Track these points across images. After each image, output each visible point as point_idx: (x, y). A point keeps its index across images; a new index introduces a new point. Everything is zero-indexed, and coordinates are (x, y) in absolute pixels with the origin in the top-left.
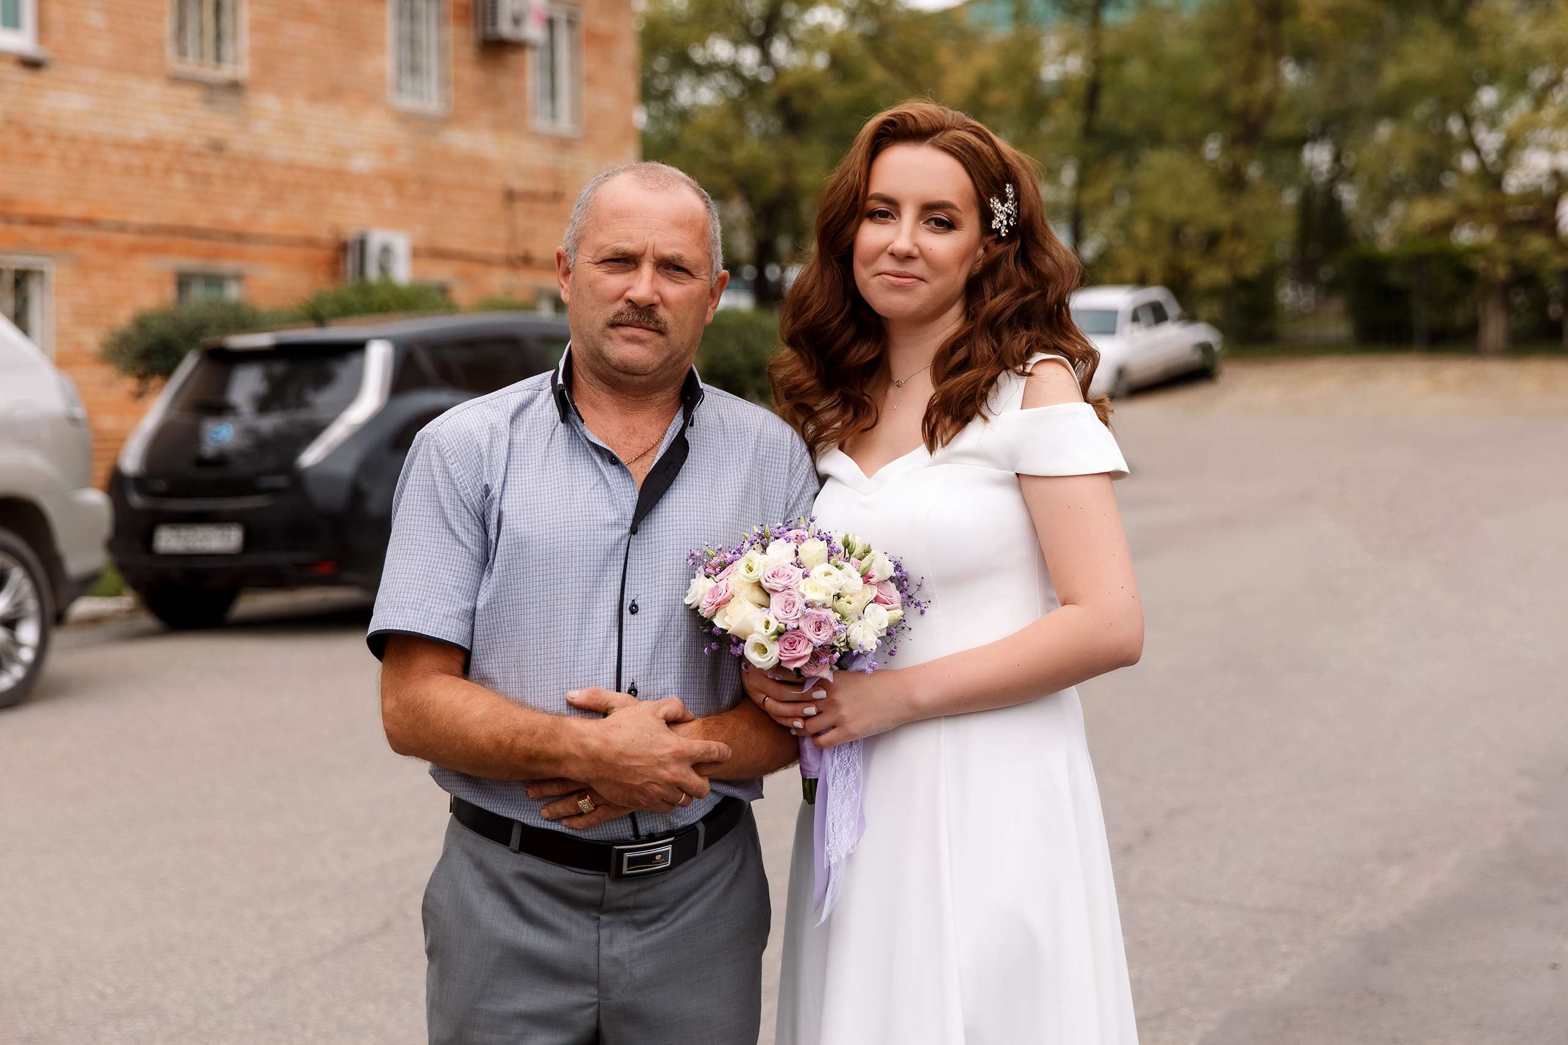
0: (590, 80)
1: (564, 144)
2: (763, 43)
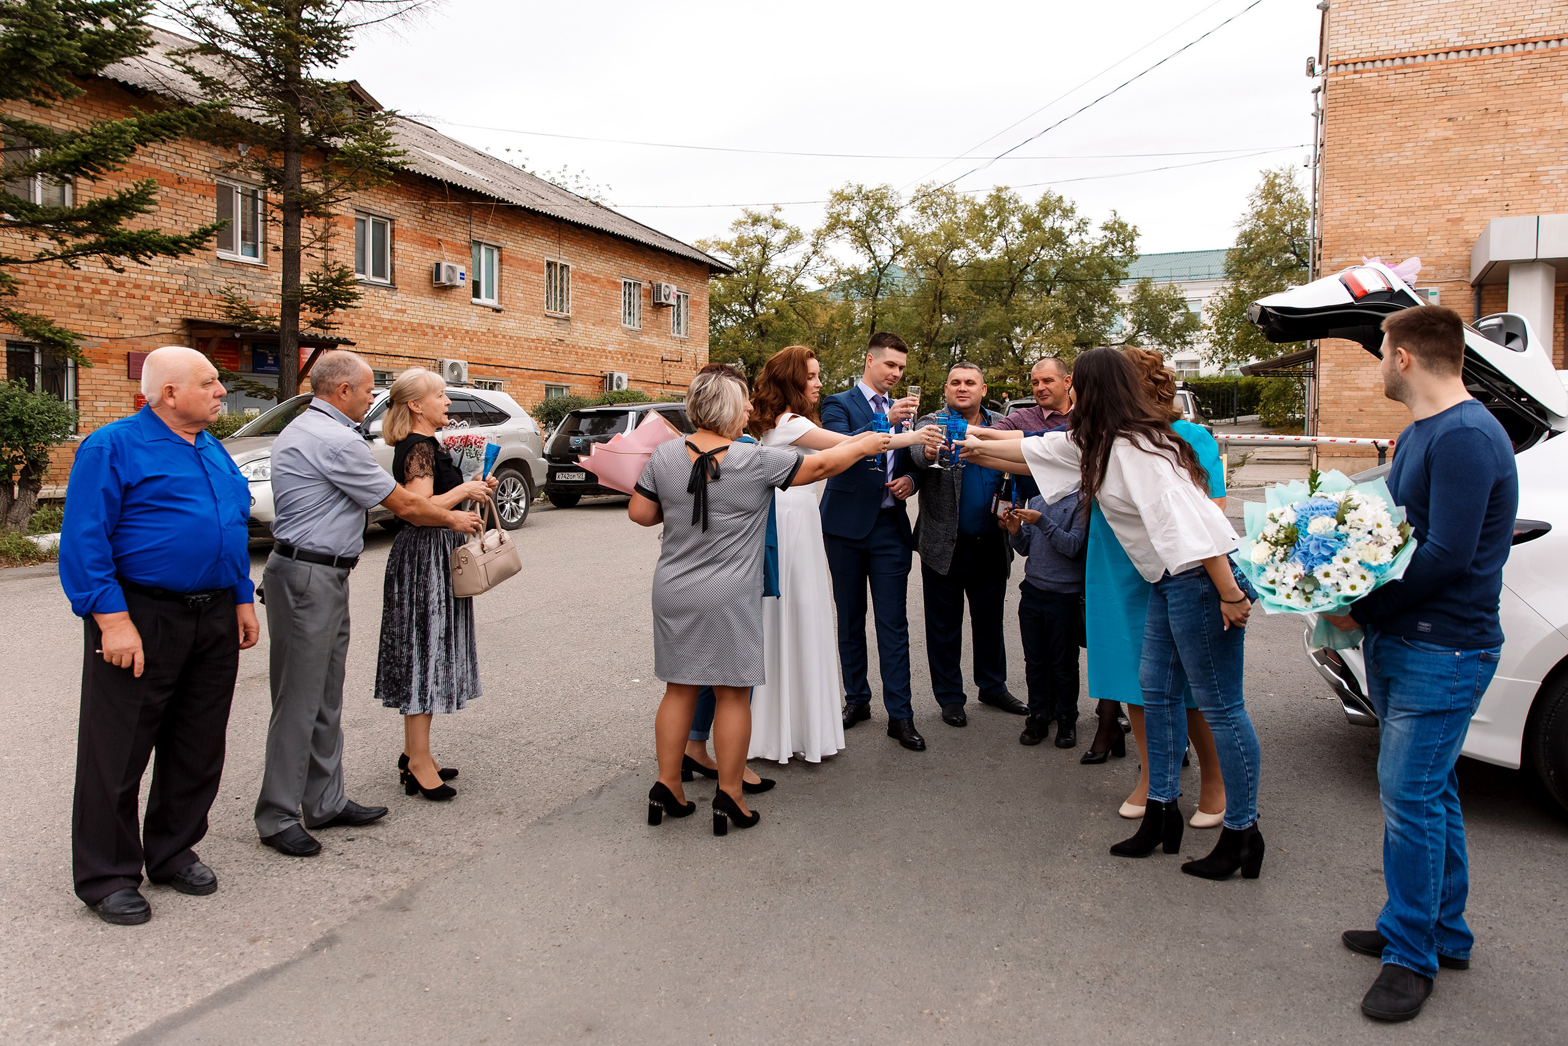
0: (692, 319)
1: (683, 342)
2: (751, 305)
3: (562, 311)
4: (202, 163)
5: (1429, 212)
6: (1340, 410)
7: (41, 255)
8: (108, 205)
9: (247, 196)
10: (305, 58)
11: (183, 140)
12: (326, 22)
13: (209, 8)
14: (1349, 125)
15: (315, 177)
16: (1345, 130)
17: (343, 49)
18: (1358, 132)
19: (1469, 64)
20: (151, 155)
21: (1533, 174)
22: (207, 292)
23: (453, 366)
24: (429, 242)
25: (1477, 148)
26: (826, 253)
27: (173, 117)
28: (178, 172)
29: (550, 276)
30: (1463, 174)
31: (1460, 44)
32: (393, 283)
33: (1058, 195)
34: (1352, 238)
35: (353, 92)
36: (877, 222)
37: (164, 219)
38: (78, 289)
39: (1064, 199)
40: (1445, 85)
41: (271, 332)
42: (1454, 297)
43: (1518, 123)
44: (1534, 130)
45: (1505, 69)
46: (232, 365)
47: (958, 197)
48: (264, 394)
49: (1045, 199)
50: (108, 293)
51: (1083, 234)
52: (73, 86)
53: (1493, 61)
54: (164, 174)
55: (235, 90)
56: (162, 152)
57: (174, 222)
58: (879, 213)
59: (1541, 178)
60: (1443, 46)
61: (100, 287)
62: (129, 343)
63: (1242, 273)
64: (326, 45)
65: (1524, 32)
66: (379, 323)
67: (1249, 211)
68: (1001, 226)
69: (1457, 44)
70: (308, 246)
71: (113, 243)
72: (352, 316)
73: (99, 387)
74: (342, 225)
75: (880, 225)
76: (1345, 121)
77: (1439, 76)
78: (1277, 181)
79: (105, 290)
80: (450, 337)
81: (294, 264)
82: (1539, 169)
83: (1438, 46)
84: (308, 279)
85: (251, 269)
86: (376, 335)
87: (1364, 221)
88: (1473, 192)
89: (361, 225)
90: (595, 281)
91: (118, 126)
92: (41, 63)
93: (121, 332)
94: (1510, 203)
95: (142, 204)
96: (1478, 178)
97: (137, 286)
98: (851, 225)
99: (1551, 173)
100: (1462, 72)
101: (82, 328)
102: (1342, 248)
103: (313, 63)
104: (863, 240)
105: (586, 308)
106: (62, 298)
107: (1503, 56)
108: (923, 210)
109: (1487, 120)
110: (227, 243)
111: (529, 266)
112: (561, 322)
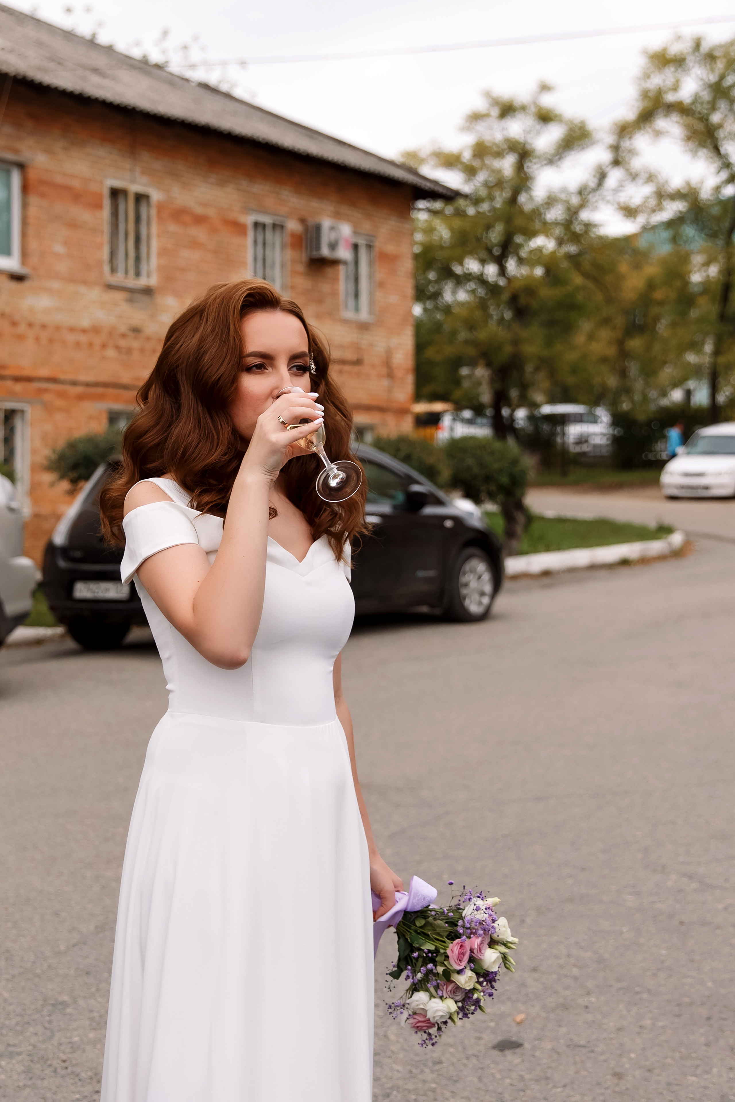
0: (381, 285)
1: (363, 327)
2: (500, 261)
3: (138, 274)
26: (636, 163)
29: (115, 214)
90: (199, 220)
104: (706, 137)
105: (183, 270)
111: (76, 196)
112: (138, 296)
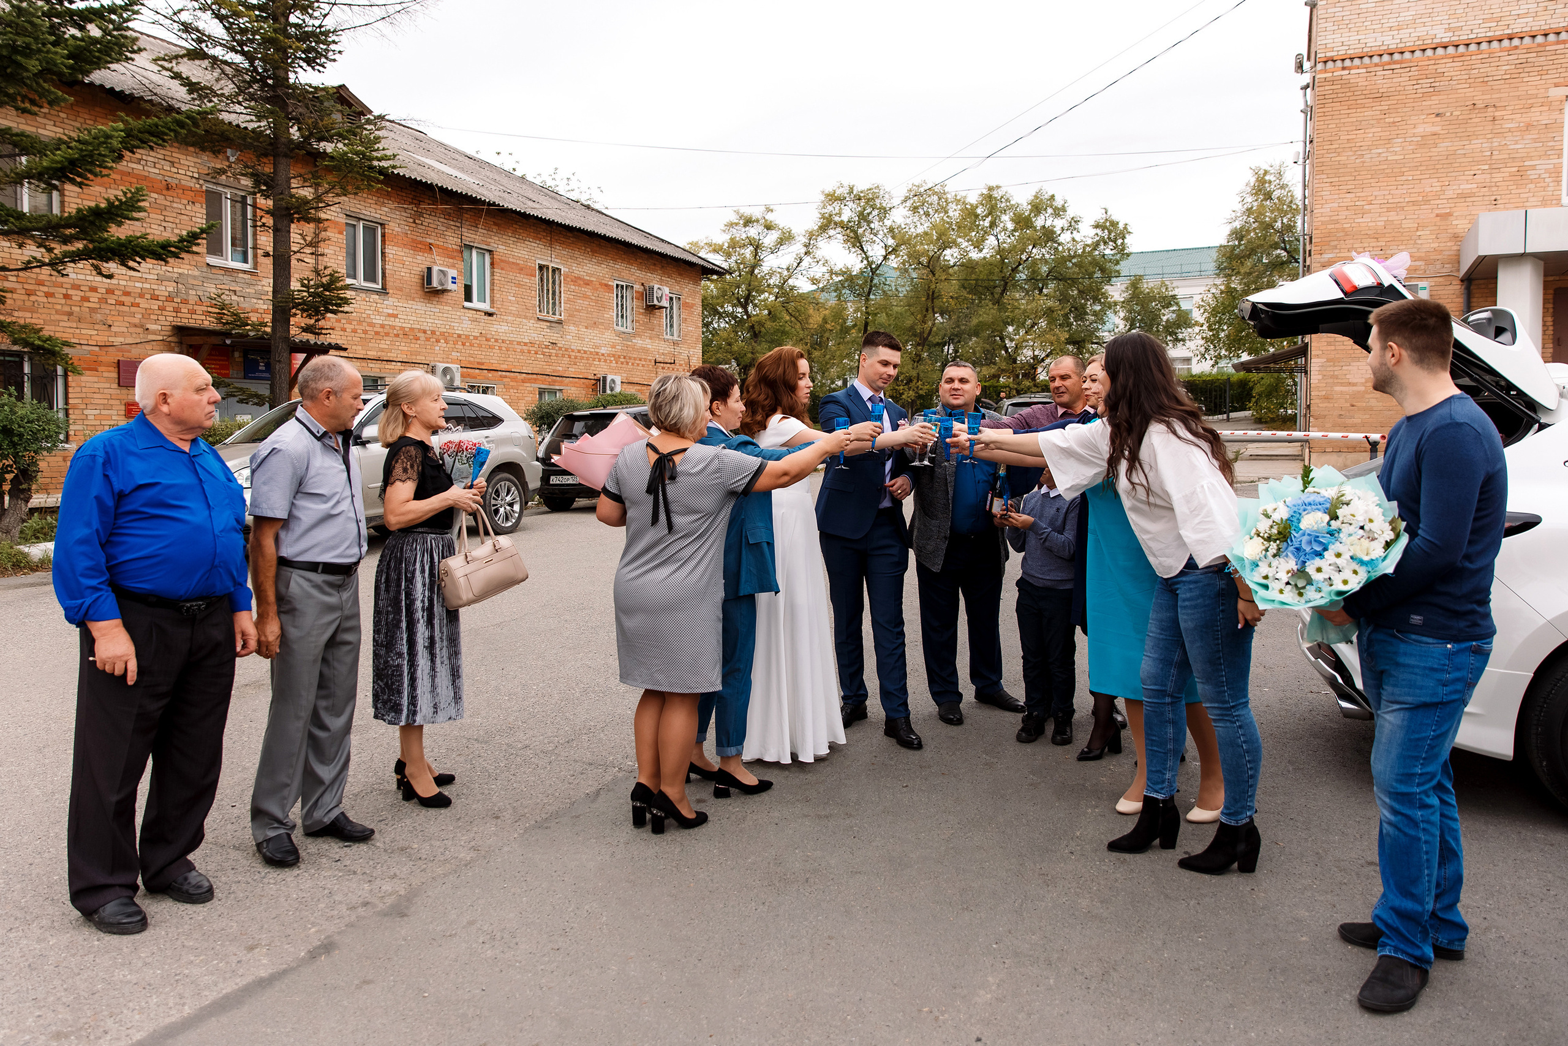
0: (685, 321)
1: (675, 344)
2: (744, 306)
3: (554, 314)
4: (191, 169)
5: (1418, 208)
6: (1332, 405)
7: (29, 262)
8: (96, 212)
9: (236, 201)
10: (293, 62)
11: (172, 146)
12: (314, 26)
13: (195, 13)
14: (1338, 121)
15: (305, 181)
16: (1334, 126)
17: (331, 53)
18: (1347, 129)
19: (1456, 59)
20: (139, 161)
21: (1521, 169)
22: (197, 298)
23: (446, 371)
24: (420, 246)
25: (1465, 143)
26: (819, 254)
27: (161, 123)
28: (166, 178)
29: (542, 280)
30: (1452, 170)
31: (1447, 40)
32: (384, 288)
33: (1050, 194)
34: (1342, 234)
35: (342, 96)
36: (869, 222)
37: (153, 226)
38: (67, 296)
39: (1056, 198)
40: (1433, 80)
41: (262, 338)
42: (1444, 292)
43: (1505, 117)
44: (1522, 124)
45: (1492, 64)
46: (223, 372)
47: (949, 196)
48: (256, 400)
49: (1036, 197)
50: (97, 300)
51: (1075, 232)
52: (60, 93)
53: (1480, 57)
54: (152, 180)
55: (223, 95)
56: (150, 159)
57: (163, 229)
58: (871, 213)
59: (1529, 173)
60: (1430, 41)
61: (89, 294)
62: (119, 350)
63: (1233, 270)
64: (314, 49)
65: (1511, 27)
66: (371, 328)
67: (1239, 208)
68: (993, 225)
69: (1444, 40)
70: (298, 252)
71: (101, 249)
72: (343, 321)
73: (89, 395)
74: (333, 230)
75: (872, 226)
76: (1334, 117)
77: (1427, 72)
78: (1267, 178)
79: (94, 297)
80: (442, 341)
81: (285, 270)
82: (1526, 163)
83: (1425, 42)
84: (299, 284)
85: (241, 275)
86: (368, 340)
87: (1354, 217)
88: (1462, 187)
89: (352, 229)
90: (587, 283)
91: (104, 132)
92: (27, 70)
93: (111, 339)
94: (1498, 197)
95: (131, 211)
96: (1466, 173)
97: (127, 294)
98: (843, 225)
99: (1538, 167)
100: (1449, 68)
101: (71, 336)
102: (1333, 243)
103: (301, 67)
104: (856, 241)
105: (578, 311)
106: (50, 306)
107: (1490, 51)
108: (915, 209)
109: (1474, 116)
110: (216, 249)
111: (521, 270)
112: (553, 325)
